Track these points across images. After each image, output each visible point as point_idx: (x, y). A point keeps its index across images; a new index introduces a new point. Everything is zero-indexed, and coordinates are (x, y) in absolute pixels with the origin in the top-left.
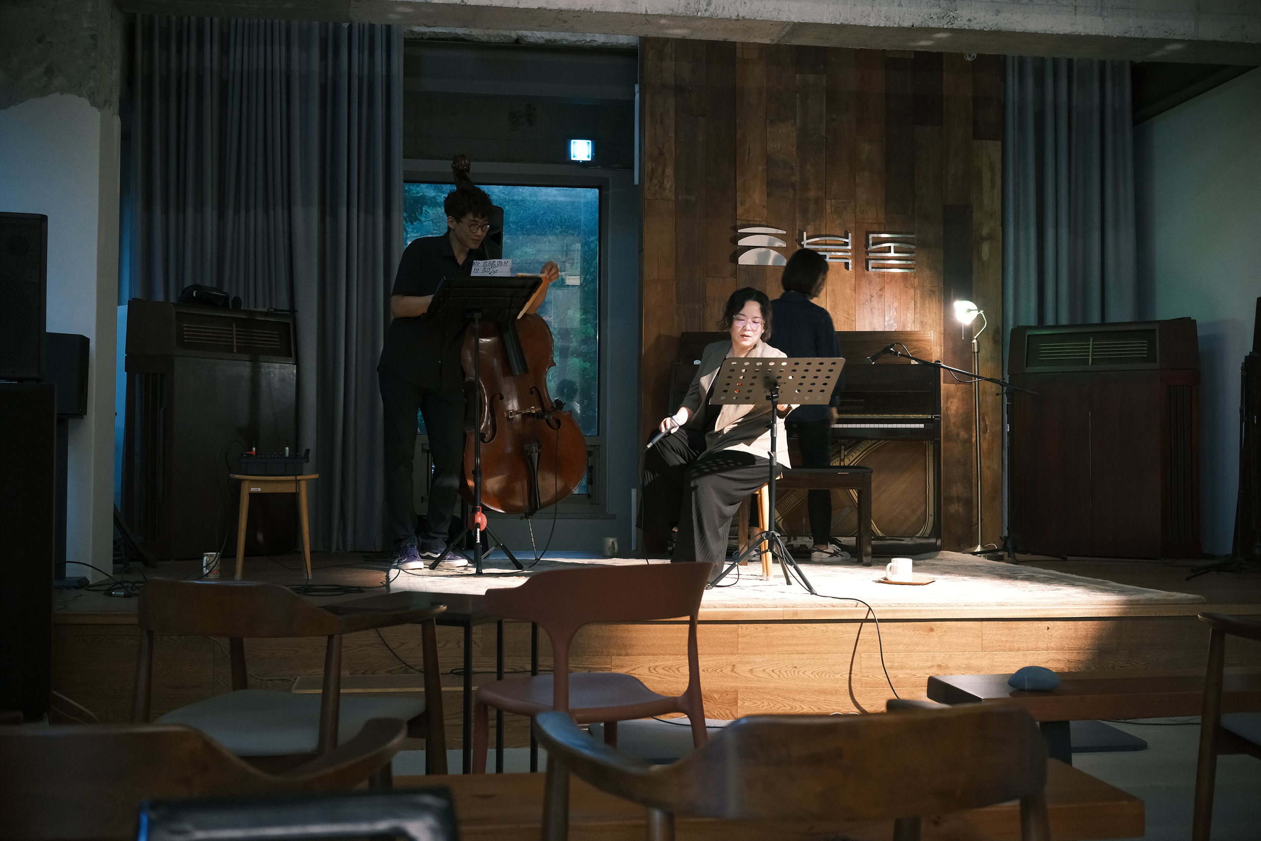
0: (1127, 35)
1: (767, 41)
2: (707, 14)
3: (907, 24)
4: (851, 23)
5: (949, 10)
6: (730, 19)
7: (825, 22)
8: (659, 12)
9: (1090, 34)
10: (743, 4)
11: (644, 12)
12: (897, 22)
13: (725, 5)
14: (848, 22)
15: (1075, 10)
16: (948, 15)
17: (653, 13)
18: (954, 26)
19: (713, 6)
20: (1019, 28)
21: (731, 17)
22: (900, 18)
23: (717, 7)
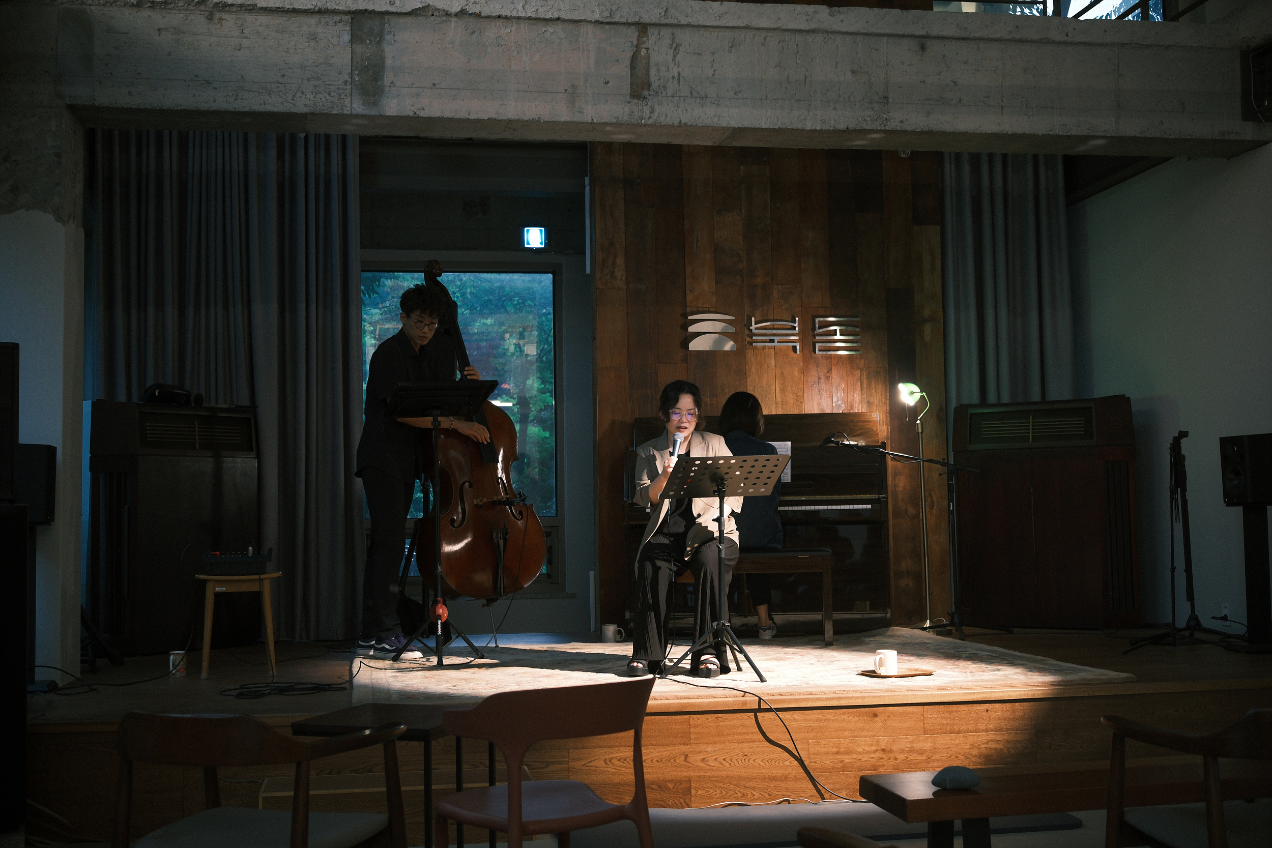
0: (1052, 133)
1: (710, 144)
2: (650, 122)
3: (842, 126)
4: (788, 127)
5: (881, 112)
6: (672, 126)
7: (764, 127)
8: (605, 121)
9: (1017, 132)
10: (684, 110)
11: (590, 121)
12: (832, 124)
13: (668, 113)
14: (786, 126)
15: (1002, 109)
16: (880, 117)
17: (598, 122)
18: (887, 128)
19: (656, 114)
20: (948, 128)
21: (673, 123)
22: (835, 121)
23: (660, 114)
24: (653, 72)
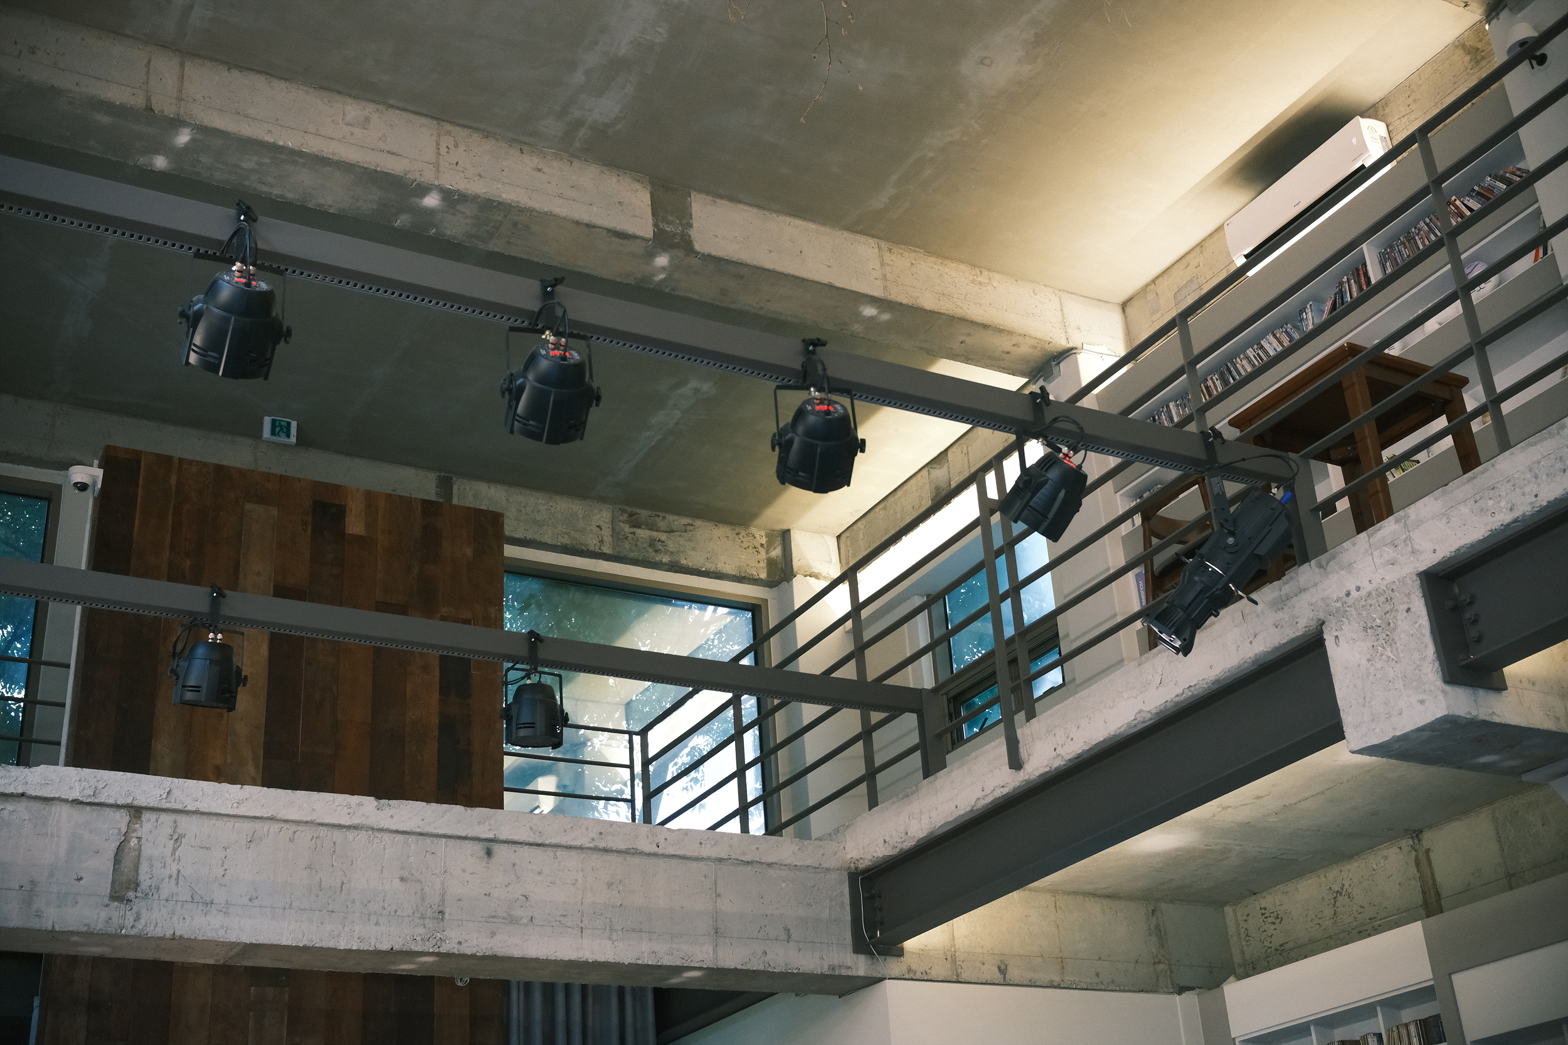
0: (640, 962)
1: (211, 961)
2: (133, 932)
3: (385, 947)
4: (317, 945)
5: (435, 930)
6: (163, 938)
7: (284, 943)
8: (70, 929)
9: (599, 960)
10: (181, 919)
11: (50, 928)
12: (373, 944)
13: (158, 921)
14: (313, 943)
15: (582, 932)
16: (434, 936)
17: (61, 930)
18: (442, 950)
19: (143, 921)
20: (517, 953)
21: (165, 935)
22: (377, 939)
23: (148, 923)
24: (144, 868)
